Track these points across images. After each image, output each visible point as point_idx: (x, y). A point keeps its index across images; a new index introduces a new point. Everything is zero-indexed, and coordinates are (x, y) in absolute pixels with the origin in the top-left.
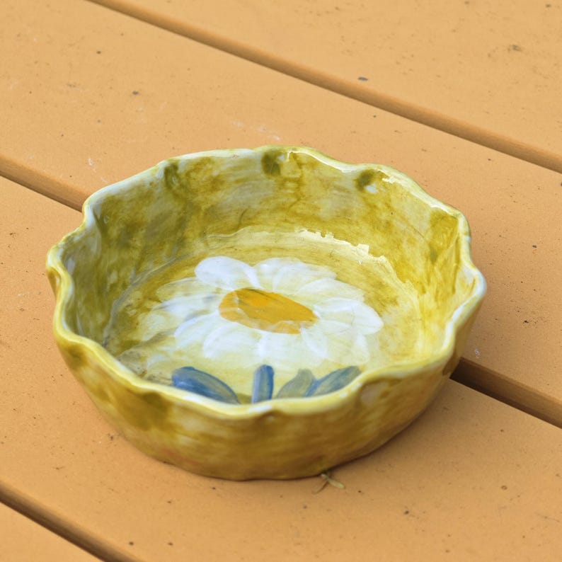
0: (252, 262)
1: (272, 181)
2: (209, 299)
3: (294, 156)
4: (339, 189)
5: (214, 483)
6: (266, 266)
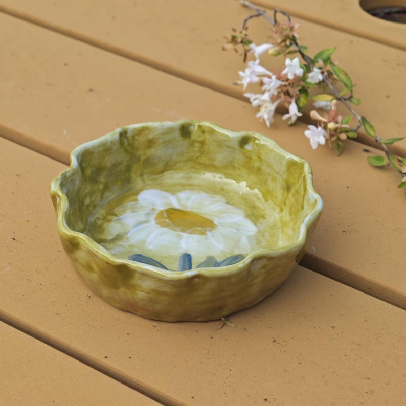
0: (173, 193)
1: (186, 142)
2: (148, 215)
3: (200, 127)
4: (228, 147)
5: (155, 323)
6: (182, 195)
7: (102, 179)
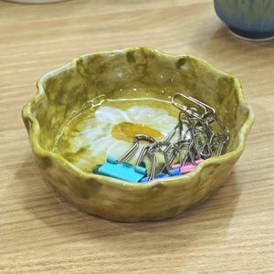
0: (124, 109)
1: (132, 65)
2: (104, 129)
4: (168, 68)
6: (132, 110)
7: (64, 101)
